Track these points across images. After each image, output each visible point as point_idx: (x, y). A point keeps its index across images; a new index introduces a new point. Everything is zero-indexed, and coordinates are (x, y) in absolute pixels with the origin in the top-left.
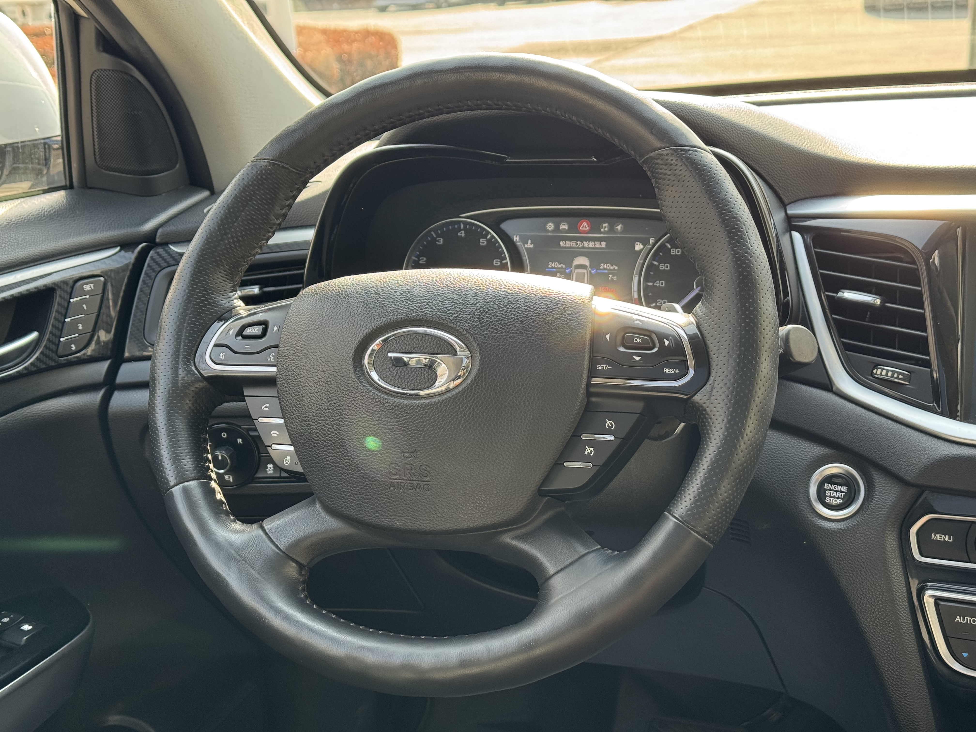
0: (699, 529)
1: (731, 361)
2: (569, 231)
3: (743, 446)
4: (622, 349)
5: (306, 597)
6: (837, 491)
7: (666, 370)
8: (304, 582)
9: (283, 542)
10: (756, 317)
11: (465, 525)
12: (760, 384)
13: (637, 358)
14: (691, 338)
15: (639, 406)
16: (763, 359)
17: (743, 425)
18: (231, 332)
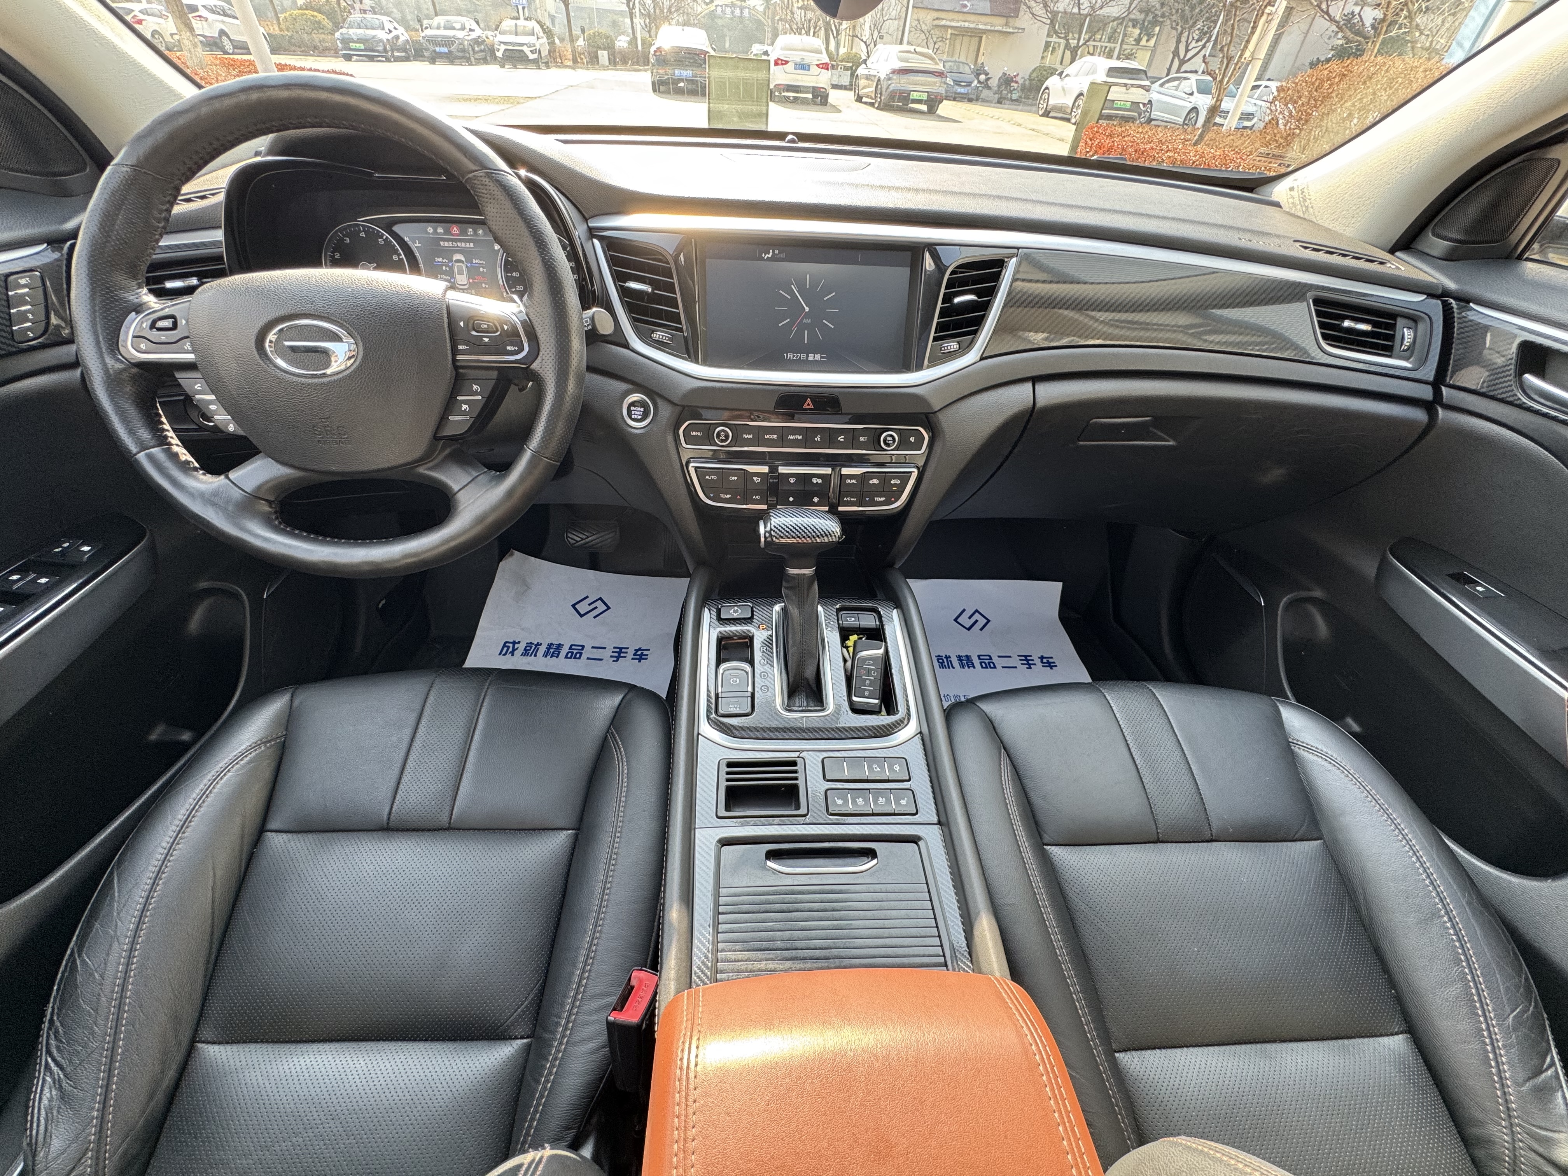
0: (547, 455)
1: (552, 340)
2: (445, 234)
3: (568, 399)
4: (474, 333)
5: (280, 523)
6: (638, 411)
7: (509, 348)
8: (275, 512)
9: (250, 486)
10: (564, 307)
11: (386, 465)
12: (573, 356)
13: (486, 340)
14: (524, 323)
15: (495, 374)
16: (573, 338)
17: (566, 385)
18: (144, 325)
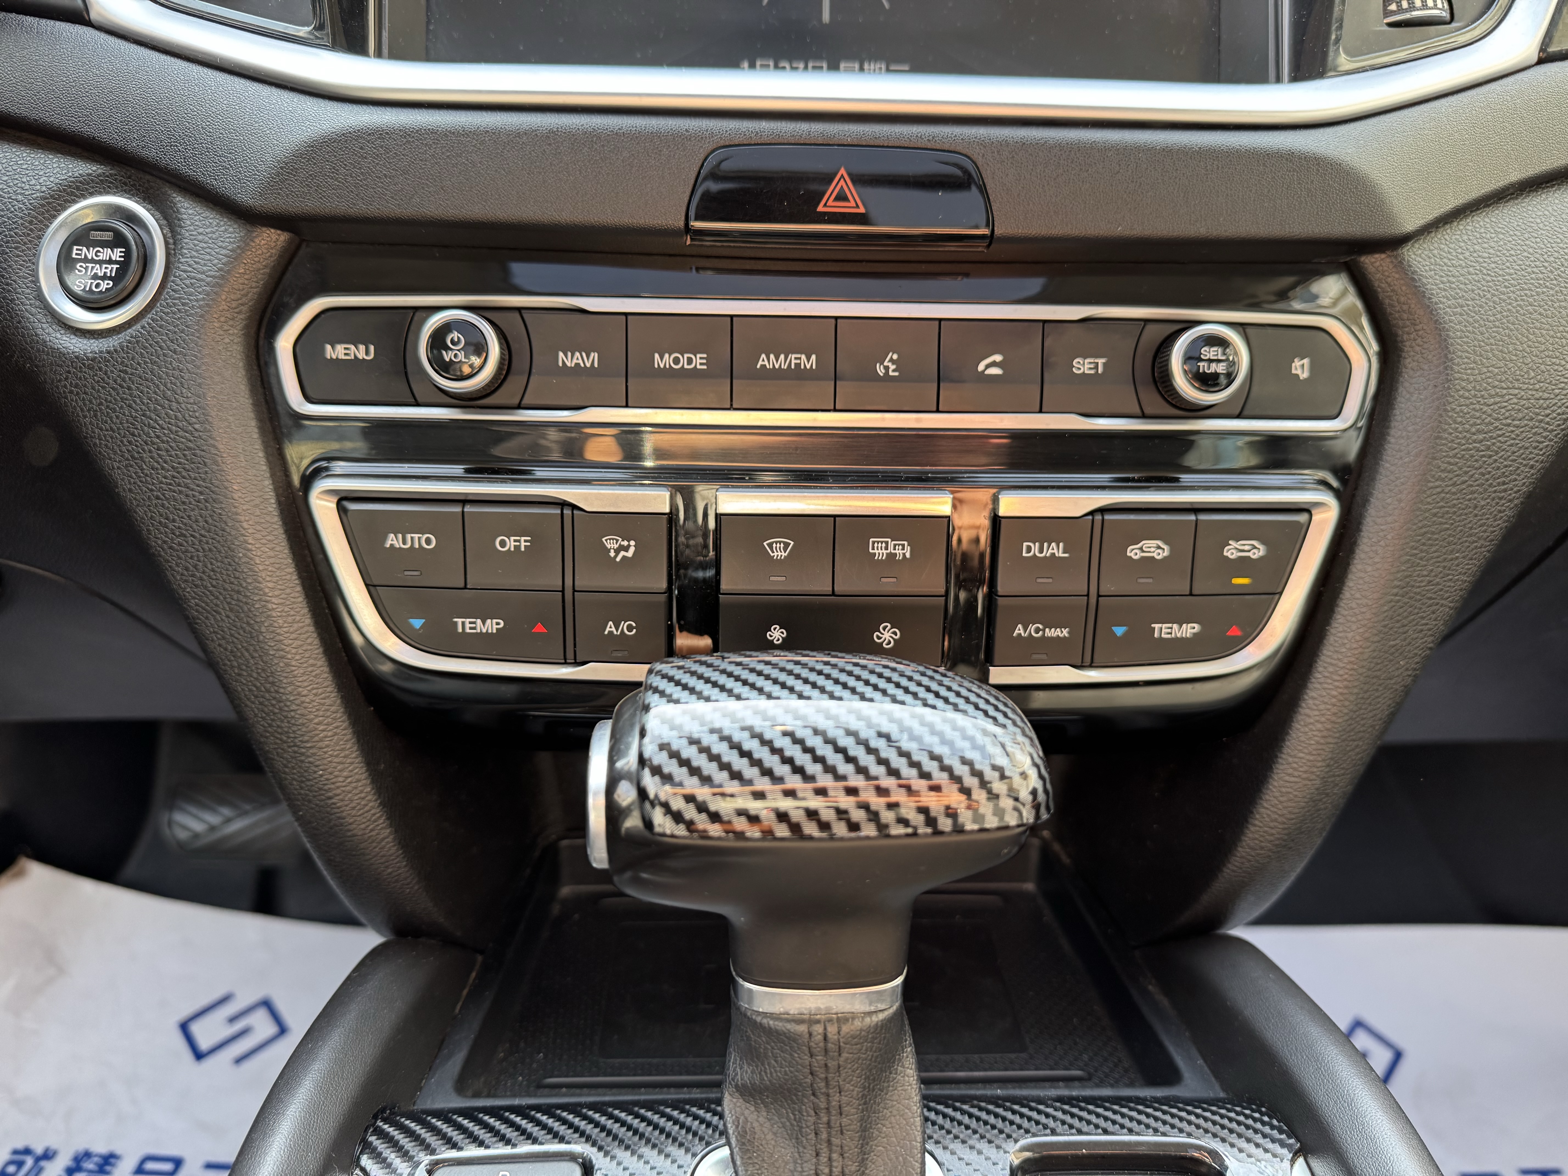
6: (101, 262)
